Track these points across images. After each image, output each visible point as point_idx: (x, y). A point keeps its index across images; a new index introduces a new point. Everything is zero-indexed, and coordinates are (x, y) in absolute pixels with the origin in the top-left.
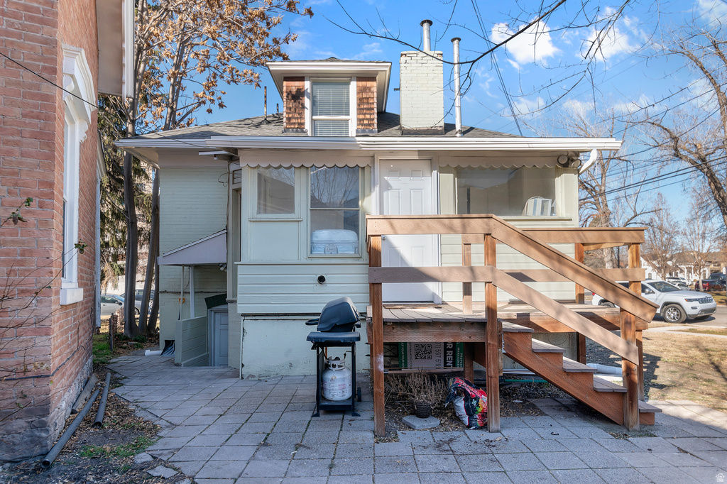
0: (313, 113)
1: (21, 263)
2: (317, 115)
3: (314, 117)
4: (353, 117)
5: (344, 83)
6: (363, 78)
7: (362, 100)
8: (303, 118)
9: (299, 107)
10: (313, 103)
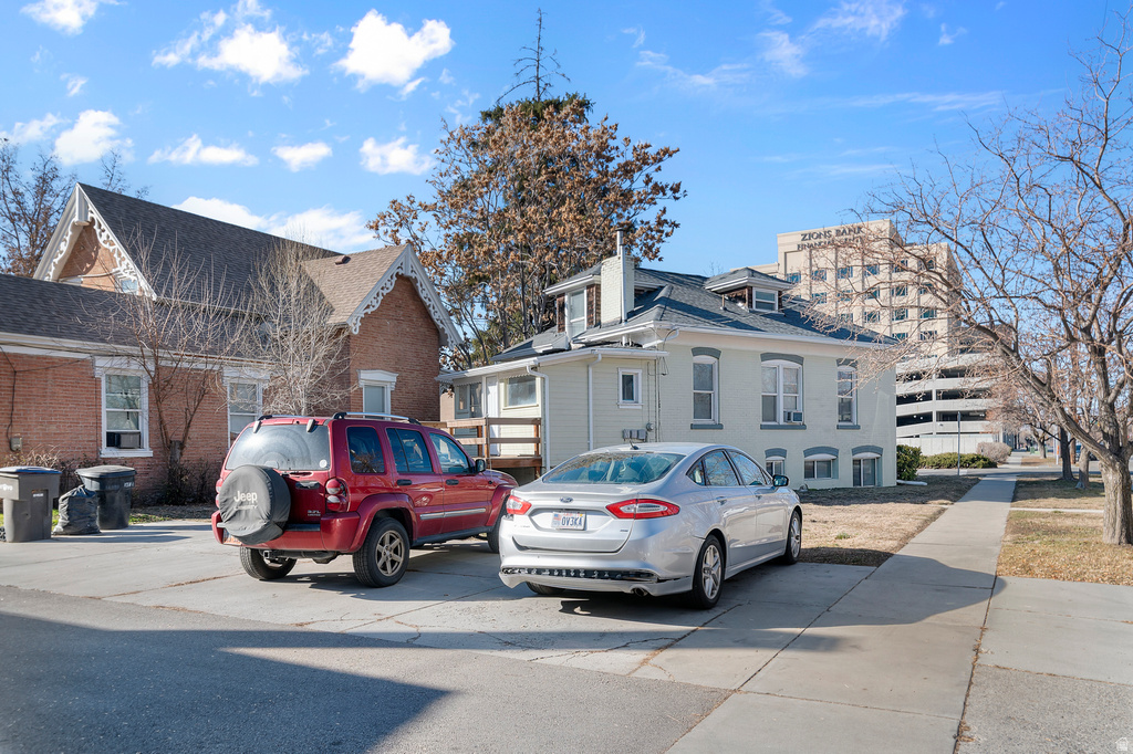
2: (573, 319)
3: (571, 321)
4: (585, 318)
5: (583, 292)
6: (589, 287)
7: (590, 303)
8: (564, 324)
9: (563, 316)
10: (571, 310)
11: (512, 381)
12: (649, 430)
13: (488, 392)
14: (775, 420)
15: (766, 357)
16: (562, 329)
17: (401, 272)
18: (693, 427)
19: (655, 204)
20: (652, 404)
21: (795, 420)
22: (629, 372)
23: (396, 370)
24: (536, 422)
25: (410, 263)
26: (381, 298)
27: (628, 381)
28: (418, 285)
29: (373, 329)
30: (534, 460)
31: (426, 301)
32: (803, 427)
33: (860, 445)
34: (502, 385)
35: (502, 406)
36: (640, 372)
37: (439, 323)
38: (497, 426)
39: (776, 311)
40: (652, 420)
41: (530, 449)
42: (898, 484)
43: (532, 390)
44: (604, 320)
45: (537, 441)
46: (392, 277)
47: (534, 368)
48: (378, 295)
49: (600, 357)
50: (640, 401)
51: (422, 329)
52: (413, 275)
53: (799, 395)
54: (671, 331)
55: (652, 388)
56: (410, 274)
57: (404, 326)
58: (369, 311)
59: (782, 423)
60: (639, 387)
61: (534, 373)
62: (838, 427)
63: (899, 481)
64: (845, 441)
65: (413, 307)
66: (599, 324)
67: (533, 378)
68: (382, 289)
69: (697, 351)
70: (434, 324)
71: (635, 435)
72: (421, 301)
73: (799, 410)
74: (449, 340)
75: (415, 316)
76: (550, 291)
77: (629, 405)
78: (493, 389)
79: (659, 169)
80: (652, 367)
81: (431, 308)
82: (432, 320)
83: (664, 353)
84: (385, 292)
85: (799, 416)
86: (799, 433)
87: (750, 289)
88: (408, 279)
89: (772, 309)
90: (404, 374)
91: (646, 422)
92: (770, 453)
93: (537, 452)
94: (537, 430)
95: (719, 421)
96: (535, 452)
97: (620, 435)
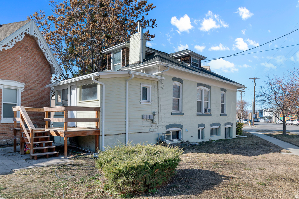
2: (114, 64)
4: (121, 63)
5: (120, 52)
6: (123, 49)
7: (123, 56)
8: (111, 66)
9: (110, 63)
10: (114, 60)
11: (84, 87)
12: (154, 115)
13: (71, 94)
14: (201, 112)
15: (199, 85)
16: (110, 69)
17: (28, 33)
18: (172, 114)
19: (145, 28)
20: (156, 102)
21: (208, 112)
22: (146, 86)
23: (25, 82)
24: (97, 110)
25: (34, 29)
26: (14, 43)
27: (145, 90)
28: (39, 41)
29: (10, 59)
30: (95, 132)
31: (43, 50)
32: (210, 115)
33: (227, 122)
34: (78, 89)
35: (78, 101)
36: (151, 86)
37: (50, 62)
38: (75, 111)
39: (199, 68)
40: (156, 110)
41: (93, 125)
42: (237, 137)
43: (95, 93)
44: (130, 63)
45: (97, 120)
46: (22, 34)
47: (96, 79)
48: (12, 41)
49: (133, 76)
50: (150, 101)
51: (41, 64)
52: (36, 36)
53: (209, 102)
54: (166, 67)
55: (156, 95)
56: (33, 34)
57: (30, 61)
58: (6, 48)
59: (203, 113)
60: (151, 94)
61: (96, 82)
62: (221, 115)
63: (237, 136)
64: (223, 121)
65: (36, 53)
66: (128, 65)
67: (95, 85)
68: (15, 38)
69: (174, 79)
70: (48, 62)
71: (148, 117)
72: (41, 50)
73: (209, 108)
74: (55, 70)
75: (37, 57)
76: (105, 51)
77: (145, 103)
78: (74, 92)
79: (147, 14)
80: (156, 85)
81: (46, 54)
82: (46, 60)
83: (162, 78)
84: (17, 40)
85: (209, 110)
86: (209, 117)
87: (190, 57)
88: (33, 38)
89: (198, 66)
90: (30, 84)
91: (153, 111)
92: (200, 125)
93: (97, 127)
94: (97, 114)
95: (182, 111)
96: (96, 126)
97: (141, 117)
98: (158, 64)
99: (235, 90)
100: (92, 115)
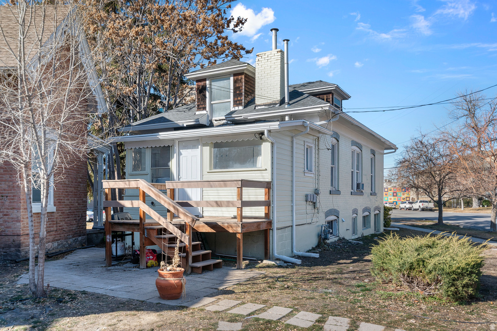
0: (211, 100)
1: (13, 199)
2: (214, 101)
3: (212, 102)
4: (231, 100)
5: (227, 79)
6: (237, 74)
7: (237, 88)
8: (205, 104)
9: (204, 98)
11: (217, 145)
12: (317, 194)
15: (353, 143)
18: (330, 192)
20: (317, 173)
22: (309, 145)
24: (268, 186)
32: (363, 194)
33: (375, 206)
34: (207, 148)
36: (313, 146)
37: (93, 89)
44: (258, 101)
45: (267, 204)
49: (308, 129)
50: (313, 170)
53: (360, 171)
55: (317, 160)
59: (356, 190)
60: (313, 158)
61: (269, 138)
62: (370, 194)
64: (372, 203)
66: (249, 106)
73: (359, 182)
74: (98, 107)
77: (308, 174)
78: (188, 152)
80: (317, 143)
86: (360, 198)
87: (332, 95)
91: (314, 187)
92: (353, 212)
93: (267, 215)
94: (268, 194)
95: (338, 188)
96: (265, 213)
97: (304, 198)
98: (328, 109)
99: (381, 151)
100: (260, 194)
